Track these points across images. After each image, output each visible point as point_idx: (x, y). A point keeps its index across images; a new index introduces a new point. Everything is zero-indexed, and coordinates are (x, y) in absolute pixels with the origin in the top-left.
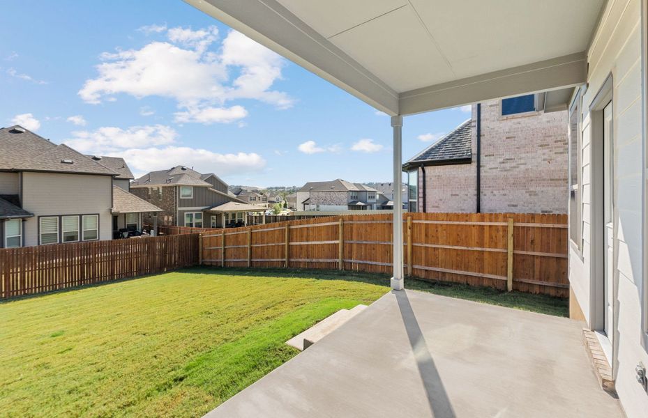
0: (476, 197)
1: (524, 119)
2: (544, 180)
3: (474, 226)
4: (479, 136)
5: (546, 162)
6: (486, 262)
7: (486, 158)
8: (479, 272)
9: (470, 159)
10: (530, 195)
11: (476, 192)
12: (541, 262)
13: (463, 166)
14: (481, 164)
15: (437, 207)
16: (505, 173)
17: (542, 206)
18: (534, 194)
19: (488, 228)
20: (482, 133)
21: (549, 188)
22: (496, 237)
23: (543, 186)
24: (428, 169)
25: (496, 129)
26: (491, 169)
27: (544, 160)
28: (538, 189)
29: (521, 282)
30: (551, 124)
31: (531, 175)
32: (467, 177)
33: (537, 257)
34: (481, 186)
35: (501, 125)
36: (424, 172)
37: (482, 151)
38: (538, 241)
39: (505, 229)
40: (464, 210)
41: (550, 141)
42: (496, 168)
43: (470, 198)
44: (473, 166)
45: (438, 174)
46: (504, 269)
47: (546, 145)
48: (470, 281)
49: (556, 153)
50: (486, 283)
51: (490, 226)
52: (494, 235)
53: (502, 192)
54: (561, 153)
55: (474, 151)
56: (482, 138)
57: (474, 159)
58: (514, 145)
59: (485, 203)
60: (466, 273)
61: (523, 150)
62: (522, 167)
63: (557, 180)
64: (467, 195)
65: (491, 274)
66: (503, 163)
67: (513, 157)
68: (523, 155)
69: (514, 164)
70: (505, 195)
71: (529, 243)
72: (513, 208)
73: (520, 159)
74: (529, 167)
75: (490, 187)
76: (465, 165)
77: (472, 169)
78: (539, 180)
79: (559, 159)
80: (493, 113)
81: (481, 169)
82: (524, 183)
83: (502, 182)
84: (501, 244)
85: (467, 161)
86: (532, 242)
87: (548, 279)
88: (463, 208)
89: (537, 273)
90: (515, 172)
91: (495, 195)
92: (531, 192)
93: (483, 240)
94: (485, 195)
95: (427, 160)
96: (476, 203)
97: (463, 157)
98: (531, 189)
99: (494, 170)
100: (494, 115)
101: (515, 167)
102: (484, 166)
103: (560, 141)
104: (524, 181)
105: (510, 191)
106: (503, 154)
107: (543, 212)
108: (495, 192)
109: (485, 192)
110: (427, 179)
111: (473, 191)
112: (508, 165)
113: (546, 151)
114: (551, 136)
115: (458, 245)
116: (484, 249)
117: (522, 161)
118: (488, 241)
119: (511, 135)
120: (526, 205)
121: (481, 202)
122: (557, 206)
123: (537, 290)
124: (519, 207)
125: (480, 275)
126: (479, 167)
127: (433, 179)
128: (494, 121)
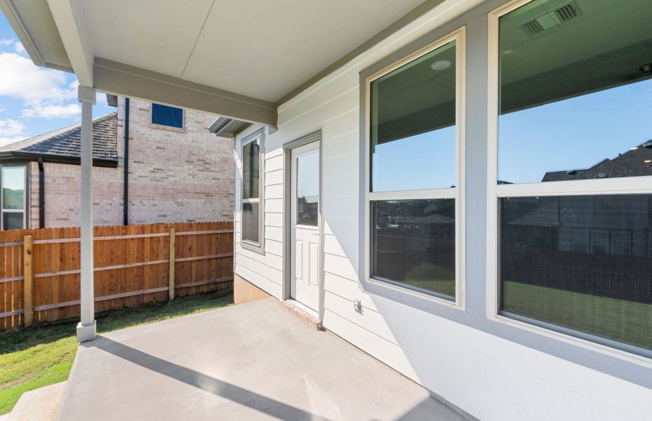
0: (122, 207)
1: (172, 133)
2: (189, 192)
3: (132, 239)
4: (127, 138)
5: (191, 177)
6: (147, 277)
7: (135, 164)
8: (139, 289)
9: (117, 162)
10: (178, 206)
11: (122, 202)
12: (197, 265)
13: (106, 169)
14: (129, 171)
15: (65, 219)
16: (155, 183)
17: (188, 216)
18: (180, 204)
19: (149, 239)
20: (130, 135)
21: (193, 200)
22: (157, 248)
23: (189, 198)
24: (49, 167)
25: (146, 136)
26: (139, 176)
27: (190, 175)
28: (185, 200)
29: (181, 288)
30: (194, 144)
31: (179, 187)
32: (111, 183)
33: (194, 261)
34: (129, 194)
35: (151, 133)
36: (41, 169)
37: (130, 156)
38: (195, 247)
39: (167, 239)
40: (106, 222)
41: (194, 158)
42: (146, 177)
43: (115, 207)
44: (119, 172)
45: (68, 175)
46: (165, 280)
47: (191, 162)
48: (128, 303)
49: (198, 170)
50: (146, 300)
51: (151, 238)
52: (155, 247)
53: (152, 202)
54: (202, 171)
55: (121, 153)
56: (130, 142)
57: (121, 163)
58: (165, 156)
59: (133, 213)
60: (123, 295)
61: (172, 162)
62: (171, 178)
63: (199, 193)
64: (111, 204)
65: (153, 288)
66: (153, 172)
67: (163, 168)
68: (172, 168)
69: (163, 175)
70: (155, 205)
71: (187, 250)
72: (162, 218)
73: (170, 170)
74: (177, 179)
75: (139, 196)
76: (109, 169)
77: (118, 175)
78: (184, 192)
79: (200, 175)
80: (143, 118)
81: (129, 175)
82: (173, 195)
83: (152, 192)
84: (161, 255)
85: (113, 164)
86: (190, 248)
87: (202, 279)
88: (106, 219)
89: (194, 276)
90: (165, 182)
91: (144, 205)
92: (179, 203)
93: (143, 254)
94: (134, 205)
95: (48, 153)
96: (122, 213)
97: (107, 159)
98: (179, 201)
99: (144, 179)
100: (145, 121)
101: (165, 178)
102: (133, 173)
103: (202, 161)
104: (172, 192)
105: (159, 202)
106: (153, 164)
107: (188, 221)
108: (144, 202)
109: (133, 202)
110: (47, 180)
111: (119, 200)
112: (158, 175)
113: (192, 167)
114: (194, 155)
115: (112, 265)
116: (145, 263)
117: (172, 173)
118: (148, 255)
119: (161, 145)
120: (174, 215)
121: (129, 213)
122: (199, 216)
123: (194, 291)
124: (168, 218)
125: (140, 292)
126: (126, 173)
127: (58, 181)
128: (144, 126)
